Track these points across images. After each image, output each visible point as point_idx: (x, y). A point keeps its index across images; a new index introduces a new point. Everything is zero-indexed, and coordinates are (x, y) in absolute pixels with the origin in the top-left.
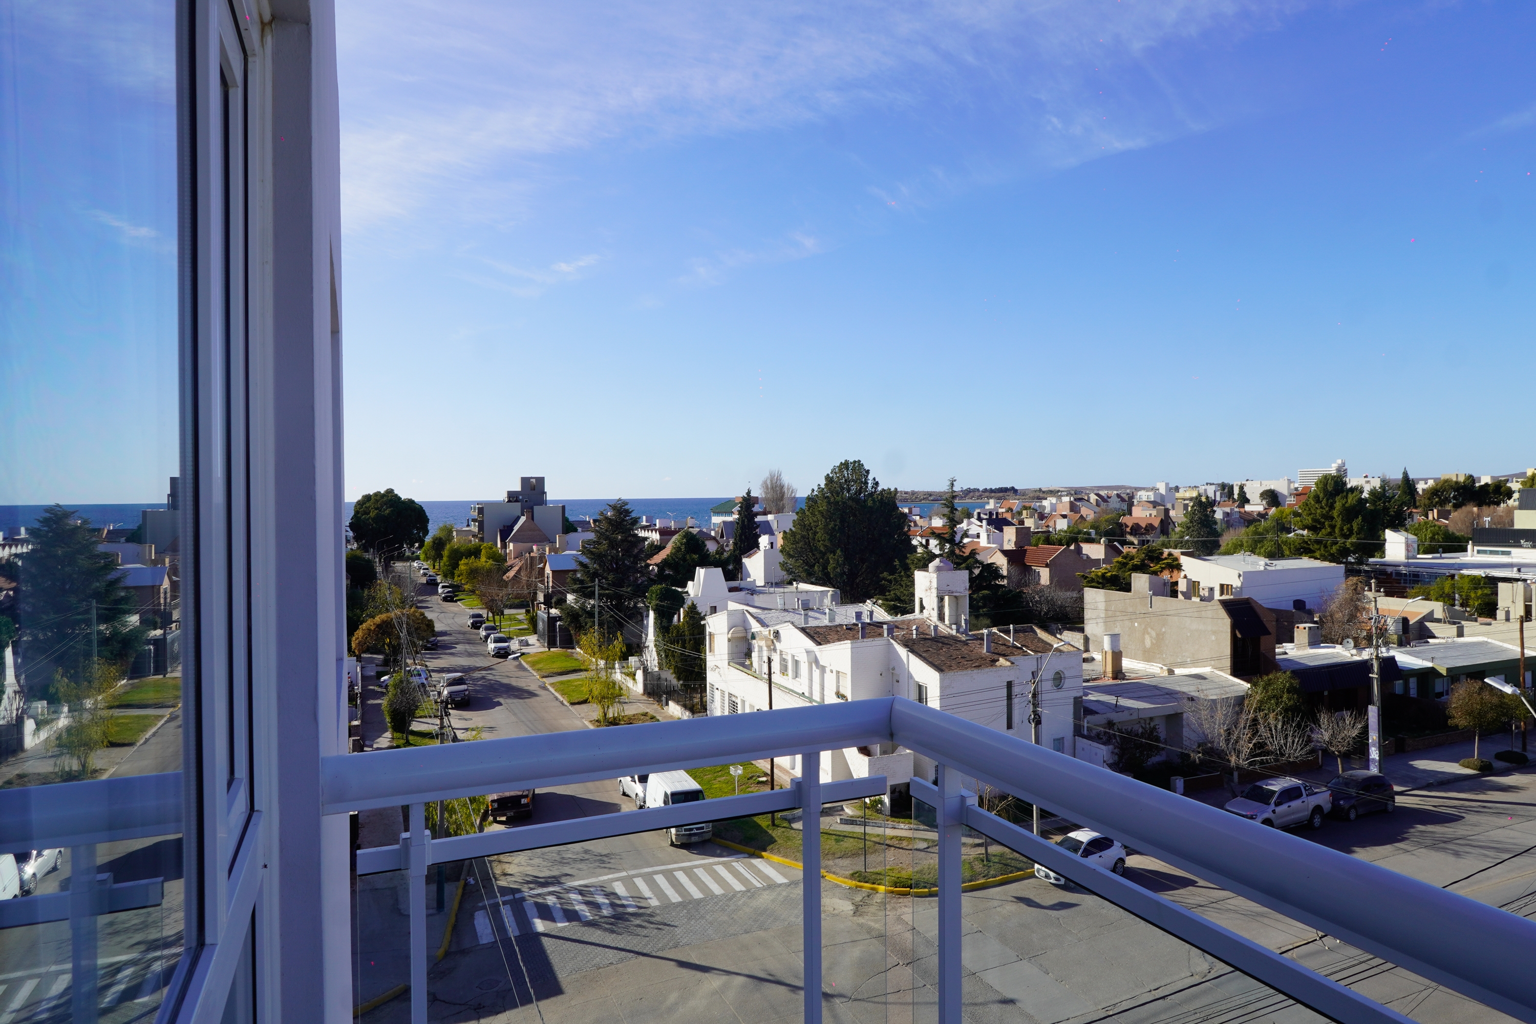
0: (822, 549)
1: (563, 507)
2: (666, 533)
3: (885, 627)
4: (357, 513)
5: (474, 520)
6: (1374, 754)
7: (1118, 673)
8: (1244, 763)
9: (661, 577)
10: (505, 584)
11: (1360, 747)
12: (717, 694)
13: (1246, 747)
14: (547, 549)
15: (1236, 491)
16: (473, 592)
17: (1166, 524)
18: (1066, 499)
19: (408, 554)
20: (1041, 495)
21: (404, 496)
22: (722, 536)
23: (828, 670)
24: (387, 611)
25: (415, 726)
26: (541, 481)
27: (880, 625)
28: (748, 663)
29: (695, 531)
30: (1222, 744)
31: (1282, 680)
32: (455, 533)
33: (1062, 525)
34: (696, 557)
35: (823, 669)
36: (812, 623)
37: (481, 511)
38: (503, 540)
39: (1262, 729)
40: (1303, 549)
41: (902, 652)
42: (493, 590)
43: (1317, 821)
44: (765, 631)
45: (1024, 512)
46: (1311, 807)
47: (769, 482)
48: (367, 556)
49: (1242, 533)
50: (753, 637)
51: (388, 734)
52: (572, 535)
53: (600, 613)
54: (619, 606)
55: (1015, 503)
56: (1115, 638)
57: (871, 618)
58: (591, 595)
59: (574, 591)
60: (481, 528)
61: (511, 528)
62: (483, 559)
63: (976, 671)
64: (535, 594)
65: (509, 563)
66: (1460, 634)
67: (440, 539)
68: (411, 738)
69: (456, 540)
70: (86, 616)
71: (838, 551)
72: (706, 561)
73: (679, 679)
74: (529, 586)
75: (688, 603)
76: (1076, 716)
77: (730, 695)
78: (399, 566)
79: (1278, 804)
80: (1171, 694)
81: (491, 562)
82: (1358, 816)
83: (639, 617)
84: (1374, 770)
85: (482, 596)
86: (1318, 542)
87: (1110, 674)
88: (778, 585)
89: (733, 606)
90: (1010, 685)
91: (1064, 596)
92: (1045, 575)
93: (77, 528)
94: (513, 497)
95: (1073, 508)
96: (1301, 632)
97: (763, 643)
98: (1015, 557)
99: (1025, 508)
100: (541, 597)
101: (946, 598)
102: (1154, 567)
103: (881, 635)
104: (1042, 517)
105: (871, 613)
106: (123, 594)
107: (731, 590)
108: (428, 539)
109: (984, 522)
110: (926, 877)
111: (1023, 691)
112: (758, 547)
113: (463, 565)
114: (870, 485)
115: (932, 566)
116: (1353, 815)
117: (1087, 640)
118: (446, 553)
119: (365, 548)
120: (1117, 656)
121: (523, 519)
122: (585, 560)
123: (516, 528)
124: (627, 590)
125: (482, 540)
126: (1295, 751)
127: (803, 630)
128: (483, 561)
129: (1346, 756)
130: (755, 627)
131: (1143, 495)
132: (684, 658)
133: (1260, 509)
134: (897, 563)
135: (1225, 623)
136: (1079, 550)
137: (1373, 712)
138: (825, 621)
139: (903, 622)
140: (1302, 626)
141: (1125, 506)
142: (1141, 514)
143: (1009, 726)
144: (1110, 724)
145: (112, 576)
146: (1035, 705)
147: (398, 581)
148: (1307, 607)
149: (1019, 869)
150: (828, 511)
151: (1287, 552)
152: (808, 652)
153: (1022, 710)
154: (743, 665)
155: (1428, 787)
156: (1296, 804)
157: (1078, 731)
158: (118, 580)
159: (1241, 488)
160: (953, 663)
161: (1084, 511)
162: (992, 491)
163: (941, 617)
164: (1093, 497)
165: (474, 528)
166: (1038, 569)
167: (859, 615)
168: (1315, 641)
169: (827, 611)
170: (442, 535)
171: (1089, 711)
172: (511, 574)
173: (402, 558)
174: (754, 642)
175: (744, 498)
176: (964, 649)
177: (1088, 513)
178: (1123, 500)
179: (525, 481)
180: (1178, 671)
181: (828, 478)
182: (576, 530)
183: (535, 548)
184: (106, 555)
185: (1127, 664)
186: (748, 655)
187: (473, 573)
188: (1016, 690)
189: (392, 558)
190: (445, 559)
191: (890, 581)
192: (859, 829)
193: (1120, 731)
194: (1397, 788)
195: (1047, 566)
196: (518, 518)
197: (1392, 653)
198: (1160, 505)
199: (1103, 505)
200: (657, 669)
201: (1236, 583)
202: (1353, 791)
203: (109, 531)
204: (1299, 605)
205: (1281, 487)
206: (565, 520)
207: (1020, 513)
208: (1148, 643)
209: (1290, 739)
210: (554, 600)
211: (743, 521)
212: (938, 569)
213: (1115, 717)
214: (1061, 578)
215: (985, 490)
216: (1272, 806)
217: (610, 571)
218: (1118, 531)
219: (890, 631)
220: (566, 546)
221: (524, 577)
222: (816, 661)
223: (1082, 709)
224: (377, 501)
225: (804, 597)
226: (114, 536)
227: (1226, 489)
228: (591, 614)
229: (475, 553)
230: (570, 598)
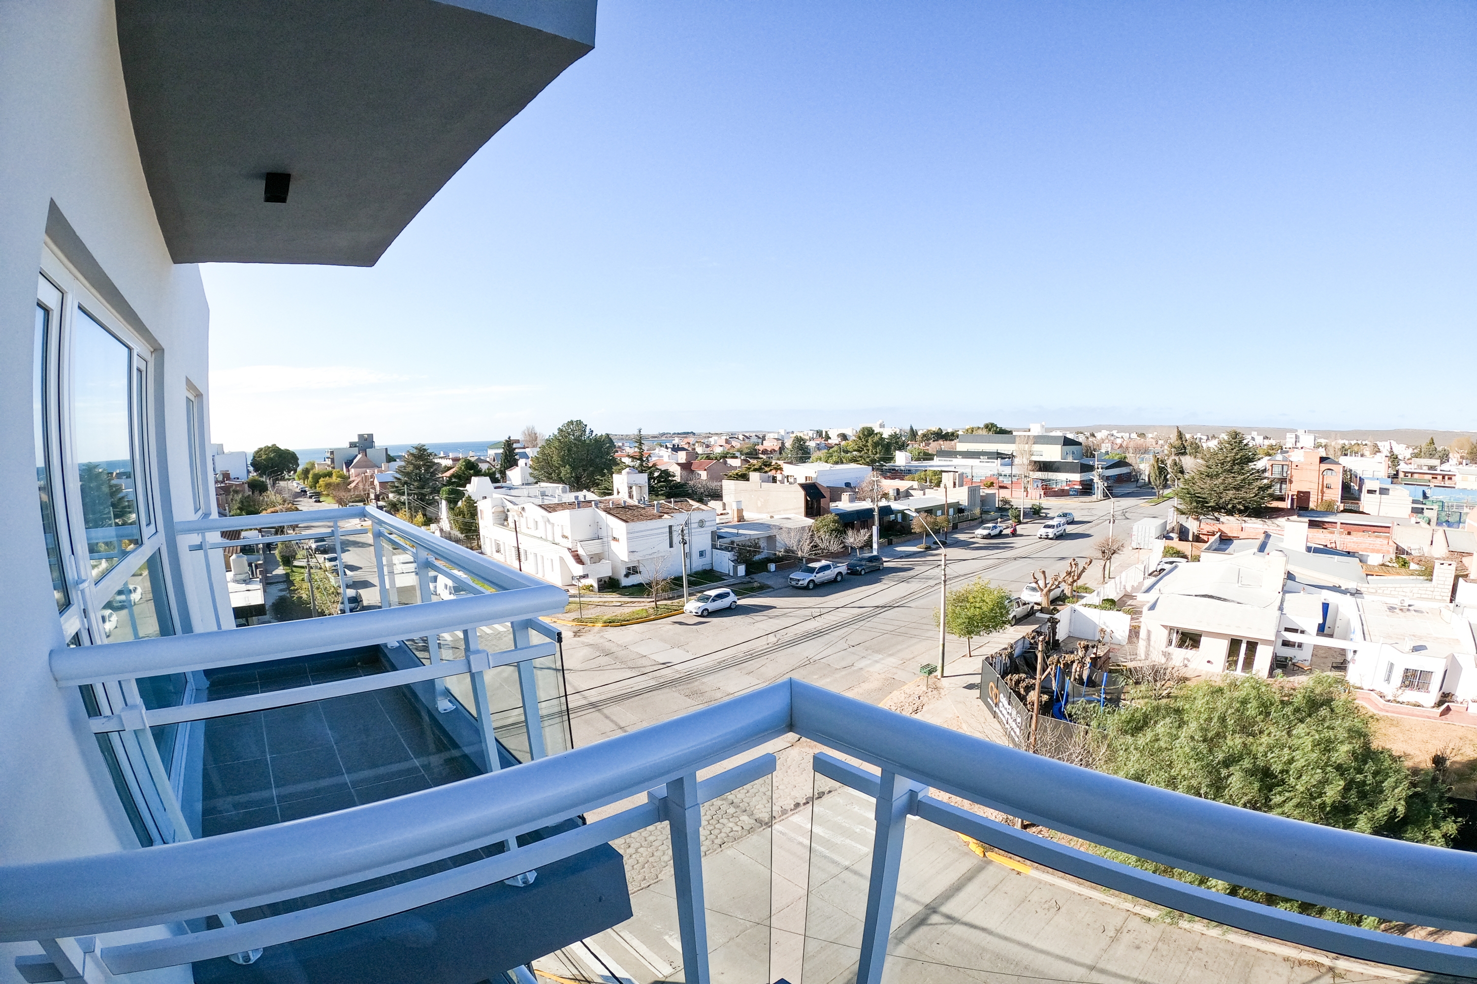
0: (557, 465)
1: (386, 449)
2: (456, 460)
3: (593, 503)
4: (254, 457)
5: (328, 458)
6: (875, 546)
7: (741, 519)
8: (806, 555)
9: (449, 482)
10: (350, 490)
11: (869, 544)
12: (487, 541)
13: (806, 548)
14: (376, 471)
15: (824, 434)
16: (328, 495)
17: (782, 448)
18: (724, 438)
19: (287, 477)
20: (710, 435)
21: (282, 447)
22: (494, 461)
23: (556, 525)
24: (274, 506)
25: (296, 563)
26: (371, 436)
27: (590, 502)
28: (506, 523)
29: (473, 459)
30: (795, 548)
31: (830, 517)
32: (316, 465)
33: (718, 450)
34: (472, 472)
35: (553, 524)
36: (546, 502)
37: (332, 453)
38: (347, 467)
39: (816, 539)
40: (854, 460)
41: (603, 514)
42: (342, 494)
43: (839, 578)
44: (516, 507)
45: (697, 444)
46: (836, 573)
47: (526, 432)
48: (261, 479)
49: (823, 453)
50: (508, 511)
51: (281, 568)
52: (393, 463)
53: (409, 503)
54: (422, 497)
55: (692, 440)
56: (739, 502)
57: (585, 499)
58: (403, 494)
59: (392, 492)
60: (333, 461)
61: (352, 461)
62: (334, 477)
63: (649, 521)
64: (369, 494)
65: (351, 479)
66: (924, 494)
67: (307, 468)
68: (294, 569)
69: (317, 469)
70: (109, 516)
71: (567, 466)
72: (478, 473)
73: (462, 533)
74: (364, 490)
75: (467, 495)
76: (713, 540)
77: (495, 540)
78: (282, 483)
79: (817, 573)
80: (768, 527)
81: (339, 479)
82: (865, 573)
83: (435, 503)
84: (875, 553)
85: (334, 497)
86: (861, 457)
87: (736, 519)
88: (528, 484)
89: (495, 496)
90: (670, 527)
91: (714, 485)
92: (704, 475)
93: (101, 472)
94: (353, 445)
95: (727, 442)
96: (845, 496)
97: (515, 513)
98: (686, 467)
99: (697, 442)
100: (372, 496)
101: (634, 488)
102: (767, 469)
103: (591, 506)
104: (708, 446)
105: (585, 496)
106: (127, 504)
107: (496, 488)
108: (299, 469)
109: (670, 450)
110: (619, 618)
111: (677, 530)
112: (517, 466)
113: (322, 481)
114: (587, 433)
115: (624, 472)
116: (863, 572)
117: (724, 504)
118: (310, 476)
119: (261, 475)
120: (740, 511)
121: (359, 456)
122: (398, 476)
123: (355, 461)
124: (427, 490)
125: (333, 468)
126: (835, 547)
127: (540, 506)
128: (334, 479)
129: (861, 548)
130: (509, 506)
131: (772, 436)
132: (465, 524)
133: (837, 442)
134: (606, 471)
135: (802, 493)
136: (725, 463)
137: (875, 529)
138: (556, 501)
139: (606, 500)
140: (845, 494)
141: (760, 441)
142: (769, 445)
143: (671, 546)
144: (732, 542)
145: (120, 495)
146: (683, 536)
147: (279, 492)
148: (852, 486)
149: (676, 610)
150: (559, 446)
151: (845, 461)
152: (543, 517)
153: (677, 538)
154: (503, 525)
155: (901, 557)
156: (827, 572)
157: (714, 547)
158: (123, 498)
159: (826, 432)
160: (635, 519)
161: (734, 443)
162: (678, 434)
163: (631, 496)
164: (741, 437)
165: (328, 462)
166: (700, 472)
167: (576, 498)
168: (852, 500)
169: (557, 496)
170: (309, 466)
171: (720, 537)
172: (353, 485)
173: (283, 479)
174: (508, 513)
175: (507, 441)
176: (643, 512)
177: (736, 443)
178: (759, 438)
179: (361, 436)
180: (775, 517)
181: (560, 430)
182: (395, 461)
183: (368, 471)
184: (116, 486)
185: (747, 515)
186: (506, 519)
187: (328, 486)
188: (674, 528)
189: (277, 479)
190: (310, 478)
191: (602, 480)
192: (577, 599)
193: (738, 545)
194: (884, 559)
195: (705, 470)
196: (357, 456)
197: (890, 504)
198: (779, 440)
199: (747, 441)
200: (449, 530)
201: (814, 475)
202: (864, 563)
203: (117, 474)
204: (848, 485)
205: (849, 432)
206: (388, 455)
207: (694, 445)
208: (759, 504)
209: (832, 543)
210: (381, 497)
211: (506, 453)
212: (628, 473)
213: (736, 539)
214: (713, 476)
215: (674, 434)
216: (815, 574)
217: (415, 481)
218: (754, 453)
219: (596, 505)
220: (388, 469)
221: (361, 486)
222: (549, 521)
223: (716, 536)
224: (266, 451)
225: (542, 490)
226: (119, 476)
227: (819, 433)
228: (404, 504)
229: (330, 475)
230: (391, 496)
